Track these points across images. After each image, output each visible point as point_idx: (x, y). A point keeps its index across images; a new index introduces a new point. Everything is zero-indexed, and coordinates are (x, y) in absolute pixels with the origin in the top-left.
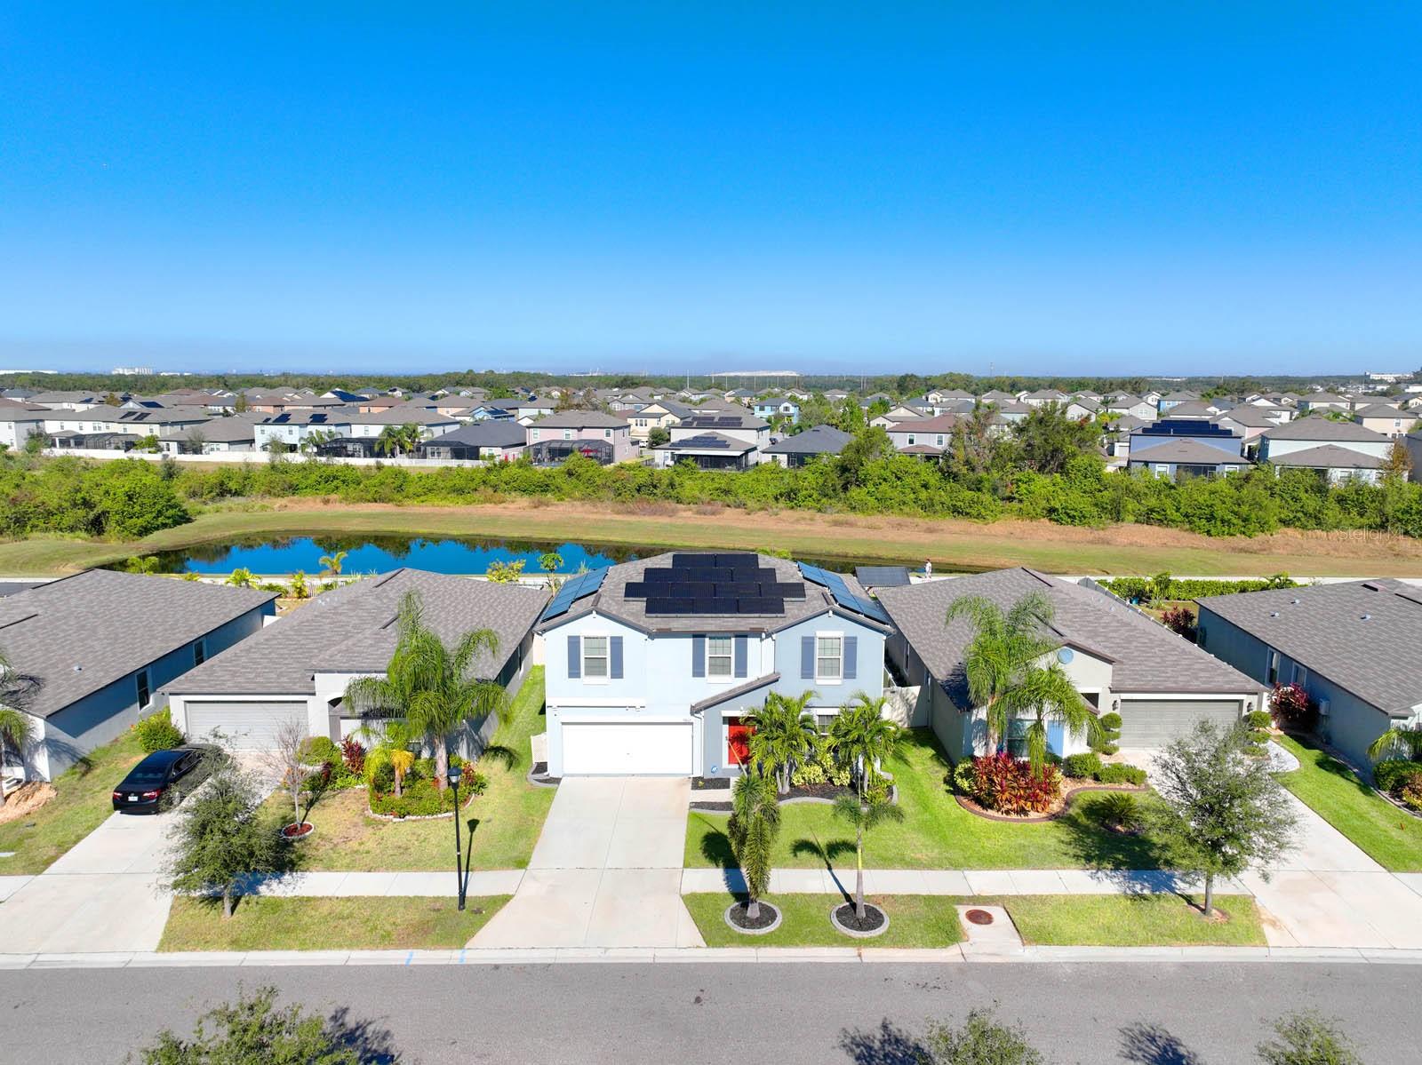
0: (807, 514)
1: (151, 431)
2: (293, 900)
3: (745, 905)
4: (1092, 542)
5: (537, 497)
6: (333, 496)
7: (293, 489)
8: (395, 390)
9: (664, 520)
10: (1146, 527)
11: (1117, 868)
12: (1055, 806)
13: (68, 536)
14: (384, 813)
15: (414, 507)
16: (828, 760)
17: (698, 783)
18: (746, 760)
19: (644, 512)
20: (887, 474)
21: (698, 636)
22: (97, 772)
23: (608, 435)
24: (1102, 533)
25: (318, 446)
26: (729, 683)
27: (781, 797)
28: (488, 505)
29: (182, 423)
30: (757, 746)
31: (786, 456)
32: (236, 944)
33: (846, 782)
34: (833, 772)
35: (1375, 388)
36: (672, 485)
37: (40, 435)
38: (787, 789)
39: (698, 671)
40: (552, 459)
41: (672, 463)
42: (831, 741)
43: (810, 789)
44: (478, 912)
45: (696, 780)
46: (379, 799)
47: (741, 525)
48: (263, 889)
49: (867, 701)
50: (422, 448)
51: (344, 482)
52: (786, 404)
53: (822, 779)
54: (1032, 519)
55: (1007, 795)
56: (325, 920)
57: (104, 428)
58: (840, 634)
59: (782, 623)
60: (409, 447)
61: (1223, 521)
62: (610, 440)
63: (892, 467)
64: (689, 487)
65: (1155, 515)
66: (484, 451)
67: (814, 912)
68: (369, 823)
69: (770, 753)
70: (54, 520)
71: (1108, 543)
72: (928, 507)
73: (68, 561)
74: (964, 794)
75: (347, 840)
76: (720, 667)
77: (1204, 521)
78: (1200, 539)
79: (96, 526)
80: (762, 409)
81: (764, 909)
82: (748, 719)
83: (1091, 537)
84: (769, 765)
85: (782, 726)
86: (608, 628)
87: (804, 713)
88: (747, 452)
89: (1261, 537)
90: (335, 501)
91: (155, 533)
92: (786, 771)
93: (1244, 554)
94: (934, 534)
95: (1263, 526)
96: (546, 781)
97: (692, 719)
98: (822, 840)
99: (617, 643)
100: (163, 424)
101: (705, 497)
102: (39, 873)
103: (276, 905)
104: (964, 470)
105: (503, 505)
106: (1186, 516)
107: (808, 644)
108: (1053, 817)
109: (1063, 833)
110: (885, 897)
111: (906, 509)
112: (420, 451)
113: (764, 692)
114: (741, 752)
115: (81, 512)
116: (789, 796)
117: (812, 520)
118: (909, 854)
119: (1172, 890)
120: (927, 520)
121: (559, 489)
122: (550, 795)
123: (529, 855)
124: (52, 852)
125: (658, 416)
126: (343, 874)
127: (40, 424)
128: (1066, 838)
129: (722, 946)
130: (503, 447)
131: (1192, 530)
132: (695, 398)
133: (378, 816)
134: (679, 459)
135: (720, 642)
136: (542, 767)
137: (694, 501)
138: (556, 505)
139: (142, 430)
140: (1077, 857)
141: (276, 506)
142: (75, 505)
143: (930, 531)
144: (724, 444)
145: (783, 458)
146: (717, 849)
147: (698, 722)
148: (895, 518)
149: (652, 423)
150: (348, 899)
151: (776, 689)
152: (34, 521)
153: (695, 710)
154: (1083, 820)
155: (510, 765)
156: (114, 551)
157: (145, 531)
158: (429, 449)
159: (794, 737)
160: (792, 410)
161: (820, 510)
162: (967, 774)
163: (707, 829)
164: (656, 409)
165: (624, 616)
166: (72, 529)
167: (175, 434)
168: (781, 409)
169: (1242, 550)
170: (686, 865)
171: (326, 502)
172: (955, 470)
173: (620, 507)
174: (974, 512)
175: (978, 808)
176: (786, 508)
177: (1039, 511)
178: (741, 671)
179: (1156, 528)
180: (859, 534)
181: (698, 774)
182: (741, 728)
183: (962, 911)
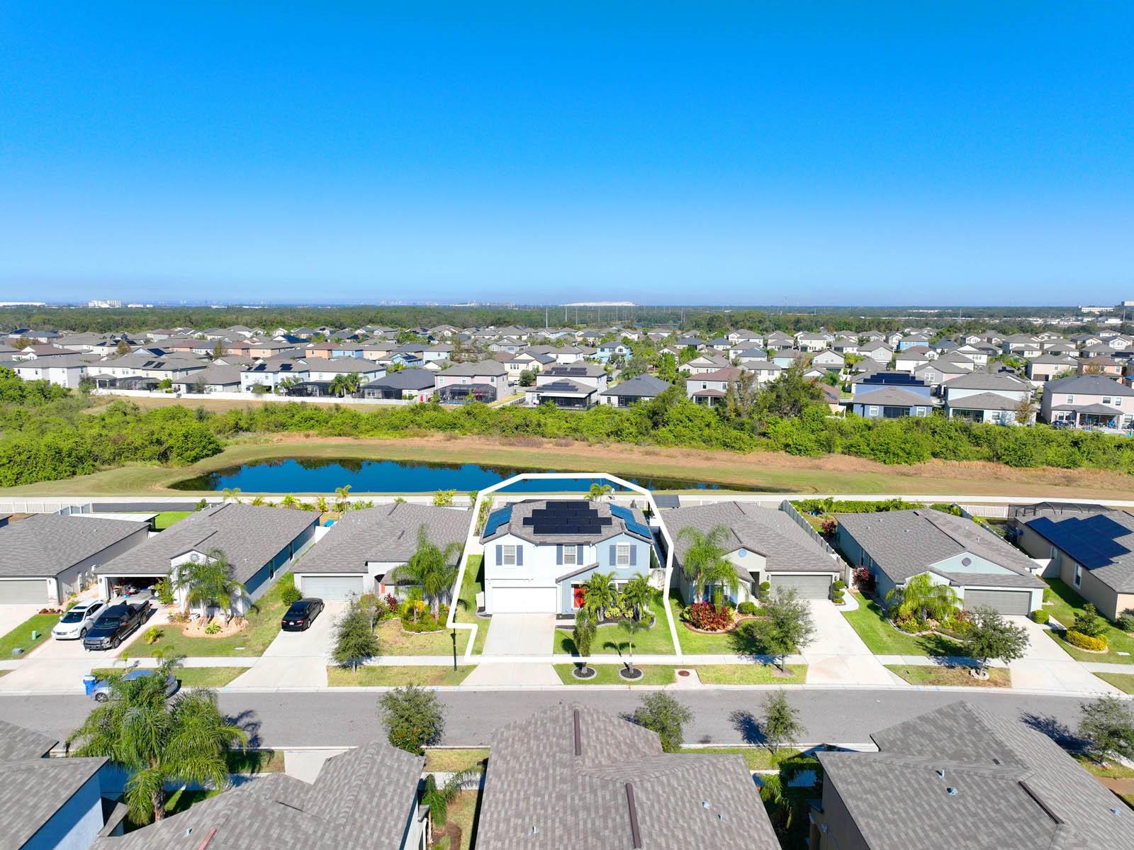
0: (627, 446)
1: (166, 375)
2: (380, 667)
3: (581, 669)
4: (810, 468)
5: (448, 432)
6: (311, 432)
7: (282, 426)
8: (324, 329)
9: (534, 450)
10: (847, 456)
11: (751, 654)
12: (730, 627)
13: (148, 464)
14: (412, 630)
15: (366, 440)
16: (622, 605)
17: (559, 617)
18: (582, 606)
19: (521, 444)
20: (683, 417)
21: (559, 545)
22: (262, 611)
23: (492, 380)
24: (817, 461)
25: (287, 388)
26: (574, 567)
27: (599, 623)
28: (416, 438)
29: (187, 369)
30: (588, 598)
31: (617, 397)
32: (361, 684)
33: (631, 616)
34: (624, 611)
35: (1082, 320)
36: (539, 425)
37: (88, 379)
38: (602, 619)
39: (559, 562)
40: (453, 398)
41: (537, 402)
42: (624, 596)
43: (613, 619)
44: (463, 671)
45: (558, 615)
46: (407, 624)
47: (585, 454)
48: (364, 663)
49: (640, 576)
50: (362, 390)
51: (317, 421)
52: (621, 347)
53: (620, 614)
54: (774, 451)
55: (705, 621)
56: (397, 674)
57: (131, 373)
58: (628, 544)
59: (600, 539)
60: (352, 389)
61: (894, 454)
62: (494, 384)
63: (687, 413)
64: (550, 422)
65: (853, 449)
66: (405, 393)
67: (611, 671)
68: (404, 635)
69: (594, 602)
70: (139, 454)
71: (820, 469)
72: (707, 441)
73: (156, 481)
74: (688, 621)
75: (396, 643)
76: (570, 559)
77: (883, 454)
78: (879, 466)
79: (164, 457)
80: (602, 350)
81: (588, 670)
82: (584, 585)
83: (810, 464)
84: (593, 607)
85: (599, 589)
86: (515, 541)
87: (611, 582)
88: (590, 394)
89: (918, 464)
90: (313, 436)
91: (202, 460)
92: (602, 610)
93: (903, 477)
94: (710, 462)
95: (920, 458)
96: (485, 616)
97: (556, 585)
98: (617, 642)
99: (520, 549)
100: (174, 371)
101: (561, 433)
102: (261, 656)
103: (372, 669)
104: (733, 415)
105: (426, 438)
106: (872, 450)
107: (613, 549)
108: (729, 632)
109: (731, 639)
110: (643, 666)
111: (694, 443)
112: (360, 392)
113: (591, 573)
114: (580, 602)
115: (156, 448)
116: (603, 622)
117: (631, 450)
118: (657, 648)
119: (773, 663)
120: (707, 451)
121: (463, 426)
122: (488, 622)
123: (482, 649)
124: (262, 648)
125: (527, 362)
126: (398, 657)
127: (84, 369)
128: (731, 641)
129: (570, 684)
130: (419, 390)
131: (875, 460)
132: (553, 337)
133: (407, 632)
134: (543, 400)
135: (570, 548)
136: (482, 609)
137: (555, 436)
138: (462, 439)
139: (160, 375)
140: (734, 649)
141: (275, 440)
142: (151, 443)
143: (708, 459)
144: (573, 389)
145: (615, 400)
146: (569, 646)
147: (559, 586)
148: (686, 449)
149: (523, 367)
150: (404, 667)
151: (596, 570)
152: (126, 454)
153: (558, 581)
154: (742, 633)
155: (466, 608)
156: (181, 474)
157: (196, 459)
158: (366, 391)
159: (605, 594)
160: (625, 351)
161: (636, 444)
162: (688, 612)
163: (564, 637)
164: (525, 357)
165: (524, 535)
166: (150, 459)
167: (183, 379)
168: (617, 350)
169: (904, 474)
170: (554, 653)
171: (308, 436)
172: (728, 415)
173: (505, 441)
174: (737, 446)
175: (693, 628)
176: (615, 442)
177: (779, 446)
178: (580, 562)
179: (853, 458)
180: (662, 461)
181: (559, 612)
182: (581, 590)
183: (677, 671)
